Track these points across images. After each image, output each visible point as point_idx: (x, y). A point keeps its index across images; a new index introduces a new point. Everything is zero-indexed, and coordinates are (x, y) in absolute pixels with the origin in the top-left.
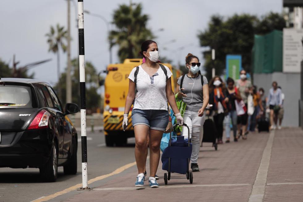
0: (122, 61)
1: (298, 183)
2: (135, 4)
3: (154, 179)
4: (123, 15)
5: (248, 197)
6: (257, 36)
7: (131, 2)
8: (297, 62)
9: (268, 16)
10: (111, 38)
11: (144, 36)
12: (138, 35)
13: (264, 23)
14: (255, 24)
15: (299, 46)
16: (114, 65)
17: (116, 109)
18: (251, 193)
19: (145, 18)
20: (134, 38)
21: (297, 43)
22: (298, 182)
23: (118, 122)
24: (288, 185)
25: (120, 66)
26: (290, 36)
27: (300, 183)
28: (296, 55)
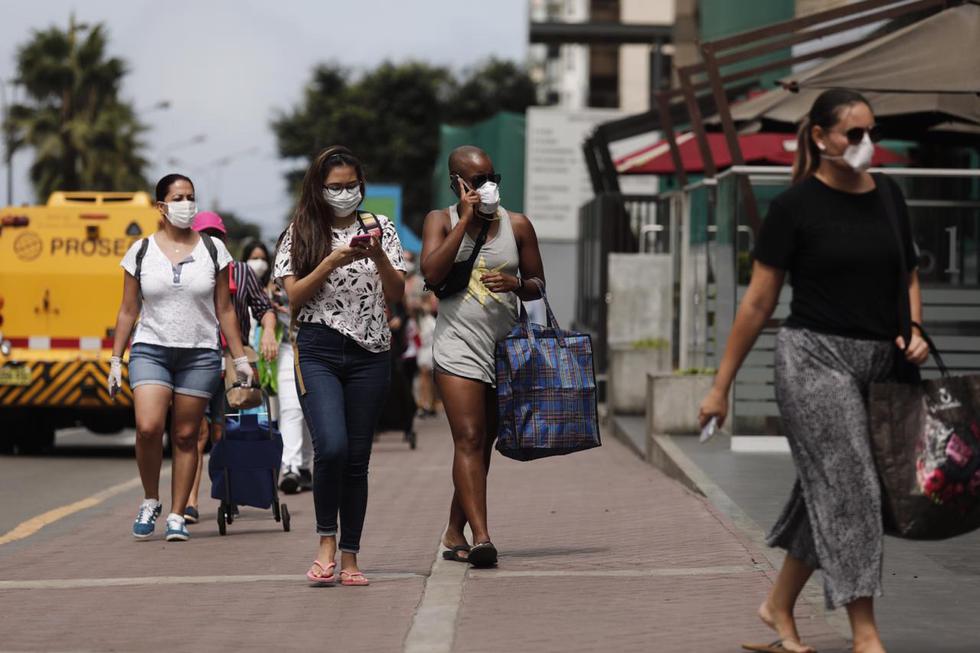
0: (44, 198)
1: (562, 573)
2: (83, 27)
3: (180, 519)
4: (48, 61)
5: (411, 614)
6: (447, 130)
7: (72, 19)
8: (566, 208)
9: (482, 68)
10: (11, 128)
11: (111, 123)
12: (94, 119)
13: (472, 90)
14: (444, 93)
15: (573, 161)
16: (17, 211)
17: (21, 343)
18: (420, 602)
19: (115, 70)
20: (80, 128)
21: (569, 151)
22: (560, 569)
23: (28, 382)
24: (529, 579)
25: (34, 213)
26: (549, 132)
27: (568, 573)
28: (563, 189)
